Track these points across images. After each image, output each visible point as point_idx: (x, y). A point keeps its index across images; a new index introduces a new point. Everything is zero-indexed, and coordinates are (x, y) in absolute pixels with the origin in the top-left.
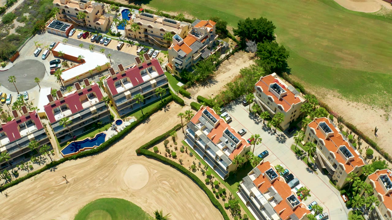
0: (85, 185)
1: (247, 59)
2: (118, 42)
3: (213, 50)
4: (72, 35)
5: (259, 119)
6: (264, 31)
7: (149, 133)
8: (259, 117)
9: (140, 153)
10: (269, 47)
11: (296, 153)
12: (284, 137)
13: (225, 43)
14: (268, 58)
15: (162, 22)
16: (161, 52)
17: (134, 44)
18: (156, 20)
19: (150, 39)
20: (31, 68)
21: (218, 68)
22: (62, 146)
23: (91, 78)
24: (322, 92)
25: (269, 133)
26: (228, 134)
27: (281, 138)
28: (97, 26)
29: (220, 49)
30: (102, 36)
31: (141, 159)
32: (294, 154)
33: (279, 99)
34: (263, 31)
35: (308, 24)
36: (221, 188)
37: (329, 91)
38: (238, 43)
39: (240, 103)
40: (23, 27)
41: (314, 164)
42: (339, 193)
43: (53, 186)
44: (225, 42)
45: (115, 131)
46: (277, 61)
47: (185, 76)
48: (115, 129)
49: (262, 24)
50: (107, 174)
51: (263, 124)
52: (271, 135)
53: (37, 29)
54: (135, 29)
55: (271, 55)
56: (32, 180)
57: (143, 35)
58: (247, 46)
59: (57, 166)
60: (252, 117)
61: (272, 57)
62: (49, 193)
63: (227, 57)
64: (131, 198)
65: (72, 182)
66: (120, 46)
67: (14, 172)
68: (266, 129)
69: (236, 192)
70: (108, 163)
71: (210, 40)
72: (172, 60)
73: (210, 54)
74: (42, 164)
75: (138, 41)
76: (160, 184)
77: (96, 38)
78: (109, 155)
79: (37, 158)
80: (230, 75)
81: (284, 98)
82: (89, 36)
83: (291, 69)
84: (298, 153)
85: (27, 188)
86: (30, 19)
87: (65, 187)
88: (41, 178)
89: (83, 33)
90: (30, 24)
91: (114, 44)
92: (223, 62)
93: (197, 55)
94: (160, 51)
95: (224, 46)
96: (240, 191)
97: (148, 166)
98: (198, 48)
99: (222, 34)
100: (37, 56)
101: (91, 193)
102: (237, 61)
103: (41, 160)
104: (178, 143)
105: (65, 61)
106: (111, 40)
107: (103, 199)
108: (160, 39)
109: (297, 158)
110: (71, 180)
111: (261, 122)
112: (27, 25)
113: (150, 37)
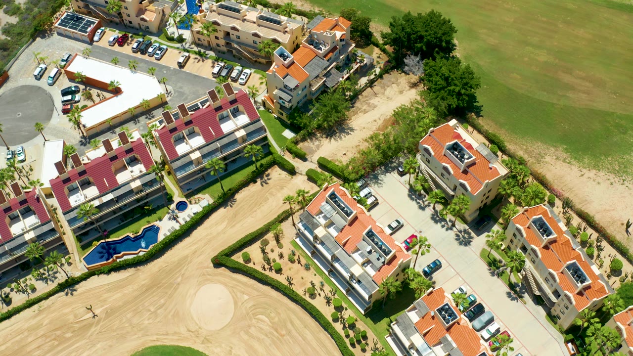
0: (124, 321)
1: (405, 88)
2: (180, 53)
3: (346, 71)
4: (100, 39)
5: (426, 201)
6: (436, 38)
7: (234, 225)
8: (425, 196)
9: (218, 263)
10: (444, 70)
11: (490, 264)
12: (469, 234)
13: (367, 58)
14: (443, 88)
15: (255, 20)
16: (254, 72)
17: (208, 56)
18: (245, 18)
19: (235, 49)
20: (30, 102)
21: (354, 103)
22: (84, 247)
23: (133, 122)
24: (535, 151)
25: (443, 226)
26: (372, 238)
27: (463, 237)
28: (142, 23)
29: (358, 68)
30: (151, 42)
31: (220, 274)
32: (486, 267)
33: (461, 171)
34: (434, 38)
35: (512, 20)
36: (359, 330)
37: (548, 149)
38: (390, 56)
39: (393, 171)
40: (15, 24)
41: (520, 284)
42: (561, 338)
43: (70, 321)
44: (366, 55)
45: (175, 221)
46: (459, 94)
47: (297, 120)
48: (175, 218)
49: (433, 25)
50: (162, 301)
51: (433, 210)
52: (447, 230)
53: (39, 30)
54: (208, 33)
55: (449, 84)
56: (34, 311)
57: (222, 42)
58: (406, 65)
59: (77, 286)
60: (413, 196)
61: (449, 88)
62: (65, 336)
63: (371, 84)
64: (203, 345)
65: (103, 316)
66: (183, 61)
67: (3, 296)
68: (438, 219)
69: (385, 337)
70: (164, 281)
71: (340, 53)
72: (274, 93)
73: (341, 79)
74: (51, 282)
75: (214, 52)
76: (254, 321)
77: (140, 45)
78: (166, 266)
79: (42, 271)
80: (376, 118)
81: (470, 170)
82: (129, 42)
83: (482, 106)
84: (493, 264)
85: (26, 326)
86: (27, 9)
87: (90, 326)
88: (49, 307)
89: (118, 37)
90: (27, 19)
91: (173, 57)
92: (363, 91)
93: (318, 83)
94: (253, 70)
95: (365, 63)
96: (391, 335)
97: (232, 287)
98: (320, 70)
99: (361, 38)
100: (39, 79)
101: (136, 336)
102: (388, 90)
103: (49, 275)
104: (284, 245)
105: (88, 88)
106: (167, 49)
107: (156, 347)
108: (252, 50)
109: (490, 273)
110: (101, 312)
111: (429, 206)
112: (21, 20)
113: (236, 46)
